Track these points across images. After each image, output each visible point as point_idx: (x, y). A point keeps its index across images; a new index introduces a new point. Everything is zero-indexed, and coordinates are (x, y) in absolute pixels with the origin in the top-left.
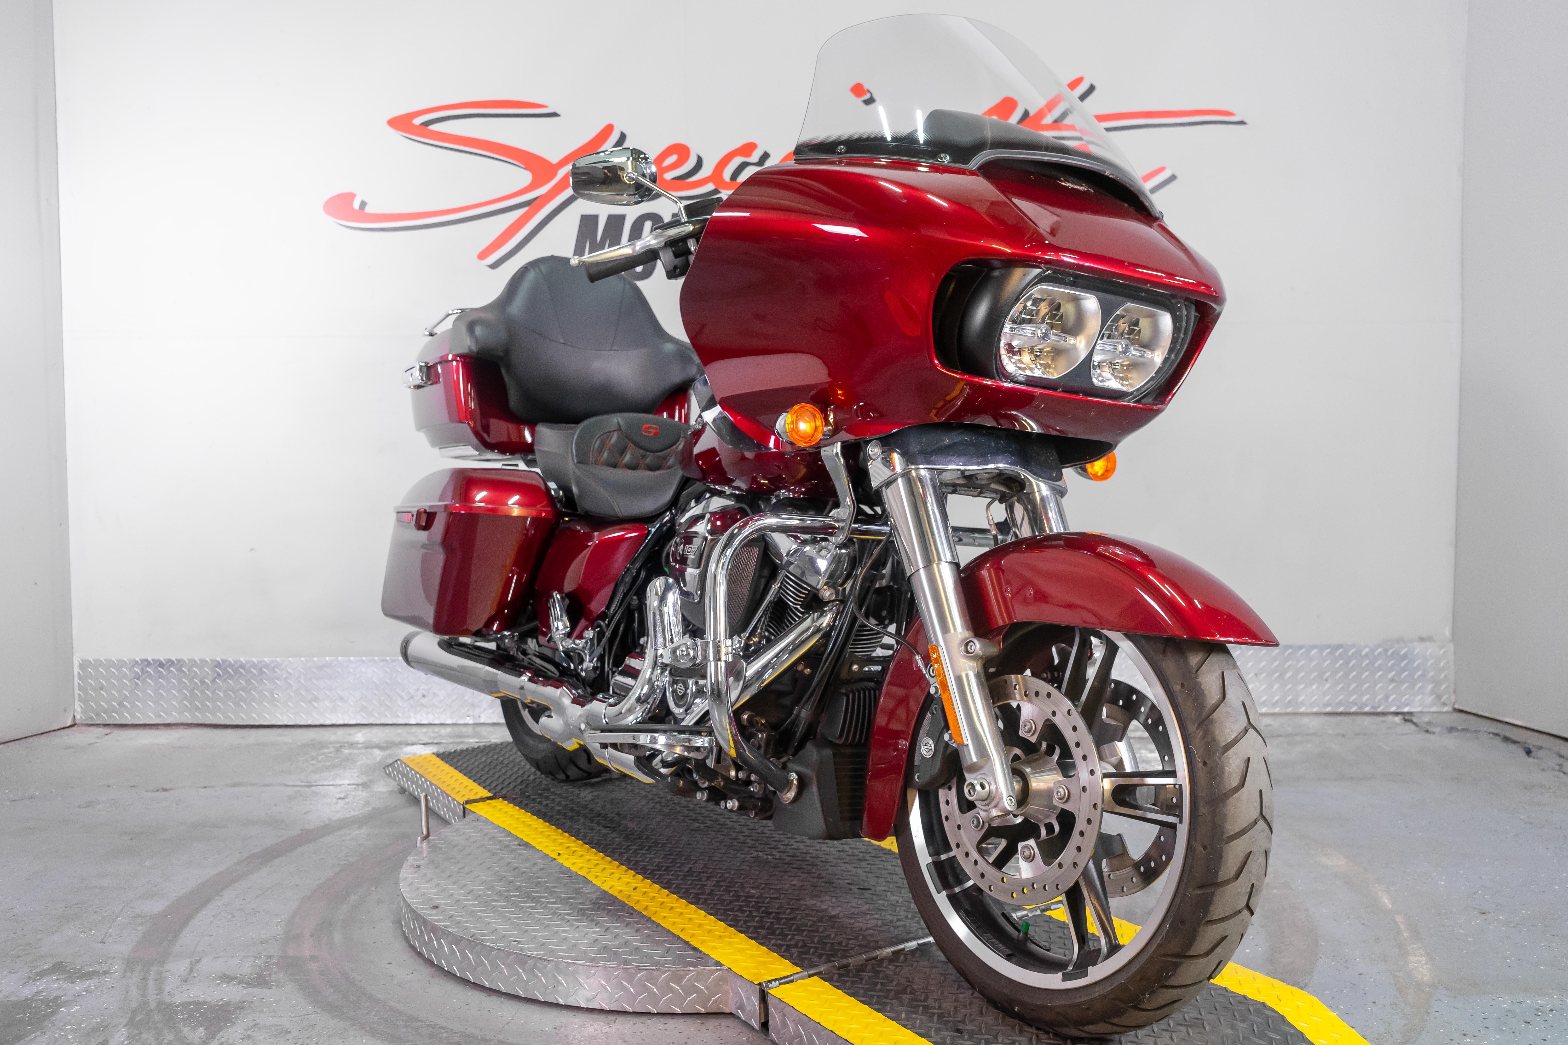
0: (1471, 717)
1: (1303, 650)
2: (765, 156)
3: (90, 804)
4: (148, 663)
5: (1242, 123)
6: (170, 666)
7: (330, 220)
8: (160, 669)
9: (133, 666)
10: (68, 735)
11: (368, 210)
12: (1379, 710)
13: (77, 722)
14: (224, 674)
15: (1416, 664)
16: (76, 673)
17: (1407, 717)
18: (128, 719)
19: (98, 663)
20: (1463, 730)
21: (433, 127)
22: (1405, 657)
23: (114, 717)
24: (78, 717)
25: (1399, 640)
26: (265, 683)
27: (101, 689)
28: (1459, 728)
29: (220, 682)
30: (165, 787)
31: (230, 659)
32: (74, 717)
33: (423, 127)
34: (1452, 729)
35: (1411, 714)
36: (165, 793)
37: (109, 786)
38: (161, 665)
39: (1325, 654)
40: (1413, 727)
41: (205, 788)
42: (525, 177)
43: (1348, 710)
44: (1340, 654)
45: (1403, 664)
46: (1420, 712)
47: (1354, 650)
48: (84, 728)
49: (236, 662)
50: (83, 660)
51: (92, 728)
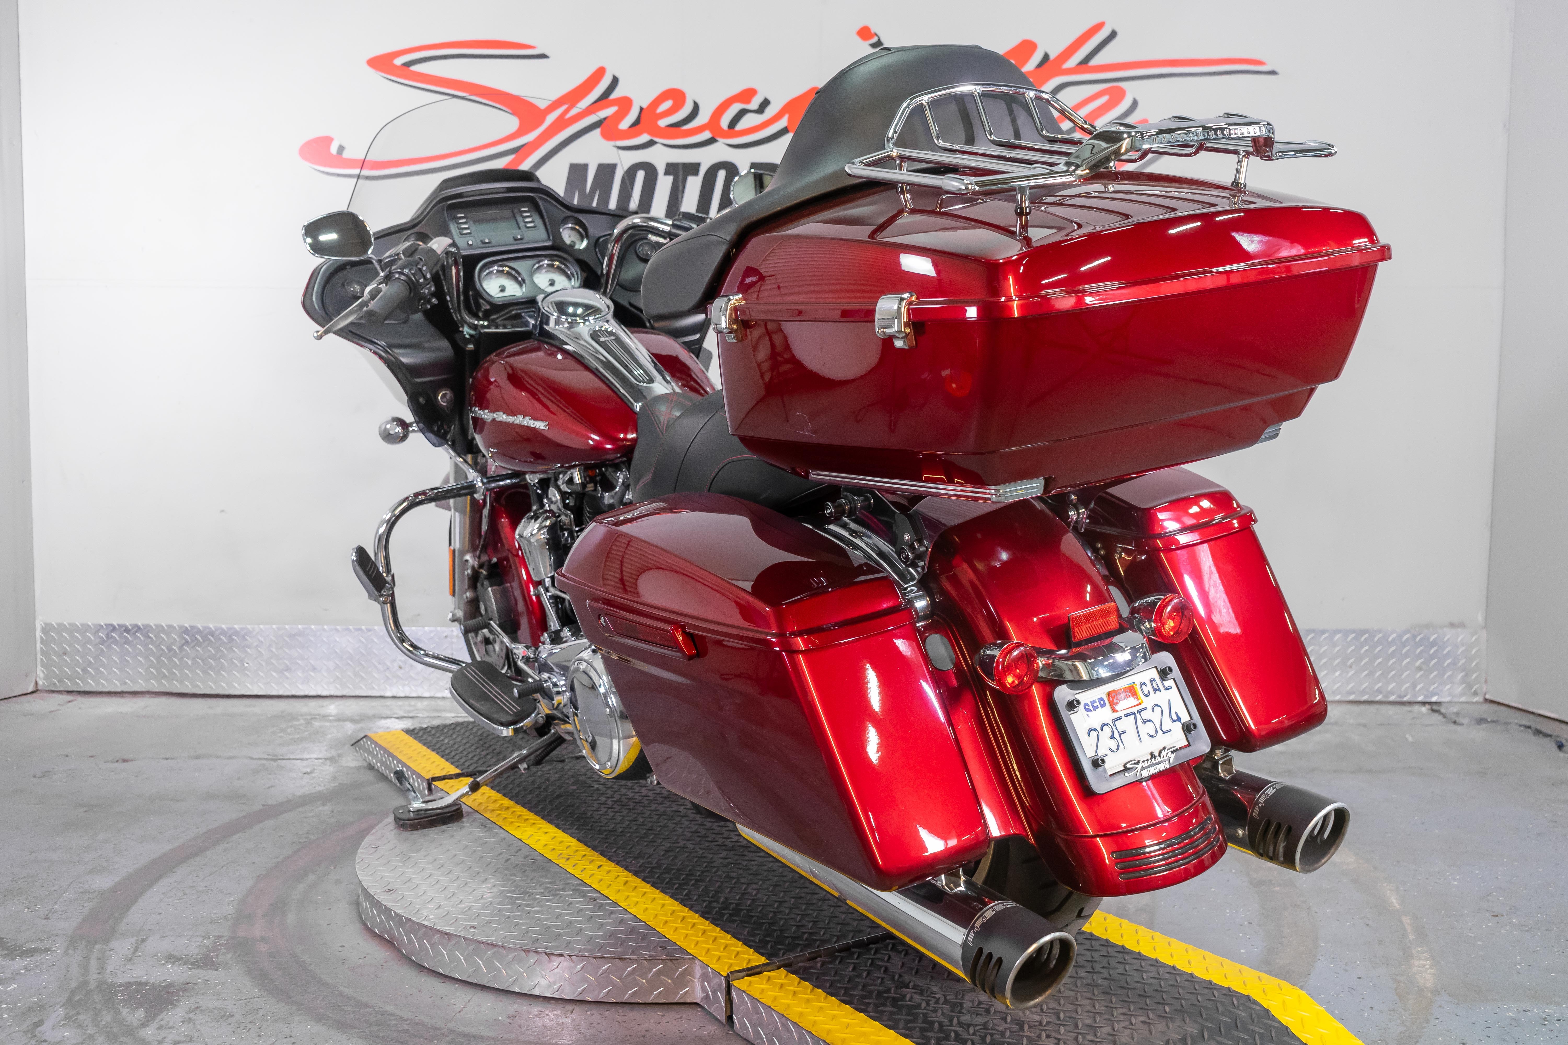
0: (1502, 708)
1: (1326, 635)
2: (765, 103)
3: (46, 774)
4: (114, 629)
5: (1273, 73)
6: (137, 632)
7: (307, 165)
8: (125, 634)
9: (98, 631)
10: (29, 702)
11: (346, 155)
12: (1405, 699)
13: (39, 688)
14: (192, 641)
15: (1445, 652)
16: (38, 637)
17: (1435, 707)
18: (92, 686)
19: (61, 627)
20: (1493, 721)
21: (414, 68)
22: (1434, 643)
23: (78, 684)
24: (40, 683)
25: (1427, 626)
26: (234, 651)
27: (65, 654)
28: (1489, 720)
29: (188, 649)
30: (125, 757)
31: (199, 626)
32: (36, 682)
33: (405, 68)
34: (1481, 721)
35: (1439, 703)
36: (126, 764)
37: (67, 756)
38: (127, 630)
39: (1349, 639)
40: (1440, 718)
41: (167, 759)
42: (512, 123)
43: (1372, 699)
44: (1366, 639)
45: (1432, 651)
46: (1448, 702)
47: (1380, 635)
48: (46, 694)
49: (205, 628)
50: (46, 624)
51: (55, 695)
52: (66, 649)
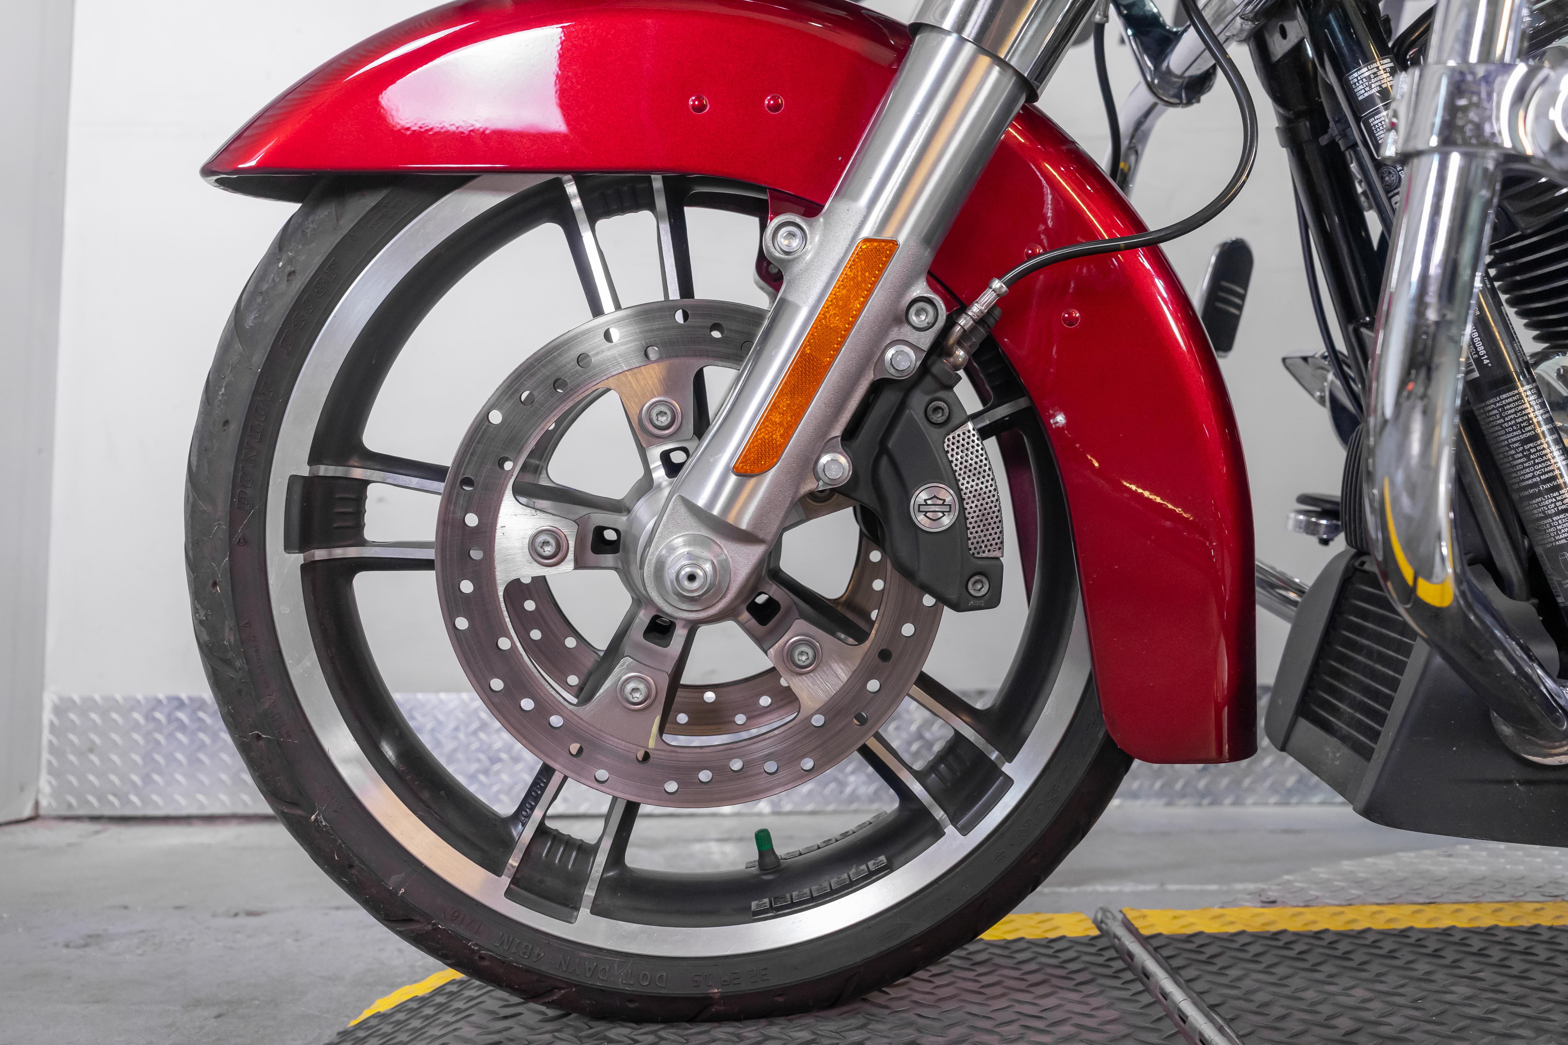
52: (93, 742)
